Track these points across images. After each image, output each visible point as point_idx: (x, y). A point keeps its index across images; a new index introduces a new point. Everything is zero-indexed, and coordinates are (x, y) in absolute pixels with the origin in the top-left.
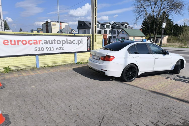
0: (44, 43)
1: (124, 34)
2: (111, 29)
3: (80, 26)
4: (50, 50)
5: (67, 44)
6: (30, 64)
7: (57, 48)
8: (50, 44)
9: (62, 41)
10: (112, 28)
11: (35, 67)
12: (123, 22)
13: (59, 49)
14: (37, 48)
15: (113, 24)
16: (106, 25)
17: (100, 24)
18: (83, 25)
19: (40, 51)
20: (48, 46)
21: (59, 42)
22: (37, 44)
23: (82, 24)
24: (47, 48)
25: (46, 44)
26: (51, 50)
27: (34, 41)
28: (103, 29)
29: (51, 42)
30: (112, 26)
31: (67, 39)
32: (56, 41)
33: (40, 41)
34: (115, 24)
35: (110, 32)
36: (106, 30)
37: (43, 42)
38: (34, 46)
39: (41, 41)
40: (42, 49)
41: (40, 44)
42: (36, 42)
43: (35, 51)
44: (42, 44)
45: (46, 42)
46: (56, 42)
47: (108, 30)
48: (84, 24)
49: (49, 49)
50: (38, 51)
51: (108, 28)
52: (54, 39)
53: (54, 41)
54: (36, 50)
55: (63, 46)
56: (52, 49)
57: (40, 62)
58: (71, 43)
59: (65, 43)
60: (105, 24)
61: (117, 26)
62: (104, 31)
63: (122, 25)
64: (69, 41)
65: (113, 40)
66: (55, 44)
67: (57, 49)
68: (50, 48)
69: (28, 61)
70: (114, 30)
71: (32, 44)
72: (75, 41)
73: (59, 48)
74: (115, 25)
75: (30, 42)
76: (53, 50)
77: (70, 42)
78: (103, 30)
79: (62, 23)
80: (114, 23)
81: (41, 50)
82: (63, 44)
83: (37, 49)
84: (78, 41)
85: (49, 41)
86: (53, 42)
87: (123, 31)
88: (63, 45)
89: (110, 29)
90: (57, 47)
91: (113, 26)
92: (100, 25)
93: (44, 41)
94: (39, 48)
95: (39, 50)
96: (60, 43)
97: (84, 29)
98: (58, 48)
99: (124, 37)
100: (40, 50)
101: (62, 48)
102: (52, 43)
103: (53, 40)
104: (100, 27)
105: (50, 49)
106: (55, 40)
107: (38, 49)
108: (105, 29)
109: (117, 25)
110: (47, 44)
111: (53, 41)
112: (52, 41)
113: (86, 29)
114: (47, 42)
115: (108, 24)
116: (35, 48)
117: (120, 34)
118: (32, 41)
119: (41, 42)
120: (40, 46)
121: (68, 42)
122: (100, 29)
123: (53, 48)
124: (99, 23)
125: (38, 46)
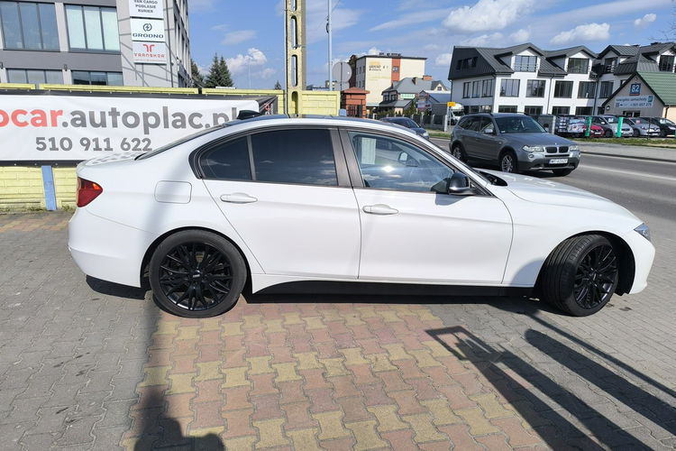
0: (73, 122)
1: (638, 94)
2: (591, 77)
3: (458, 68)
4: (97, 148)
5: (166, 126)
6: (23, 196)
7: (124, 142)
8: (94, 124)
9: (146, 116)
10: (599, 70)
11: (43, 205)
12: (656, 43)
13: (132, 147)
14: (44, 139)
15: (601, 56)
16: (567, 60)
17: (541, 55)
18: (470, 61)
19: (57, 149)
20: (89, 132)
21: (131, 120)
22: (44, 124)
23: (466, 60)
24: (85, 142)
25: (78, 126)
26: (101, 149)
27: (33, 113)
28: (552, 76)
29: (98, 120)
30: (598, 61)
31: (165, 109)
32: (122, 115)
33: (55, 114)
34: (611, 55)
35: (585, 90)
36: (567, 78)
37: (67, 118)
38: (33, 132)
39: (60, 112)
40: (66, 144)
41: (54, 124)
42: (40, 118)
43: (38, 148)
44: (65, 124)
45: (79, 120)
46: (119, 119)
47: (576, 79)
48: (475, 59)
49: (93, 145)
50: (51, 149)
51: (580, 73)
52: (112, 109)
53: (110, 114)
54: (41, 146)
55: (147, 136)
56: (103, 145)
57: (58, 189)
58: (183, 126)
59: (156, 126)
60: (564, 56)
61: (622, 60)
62: (558, 84)
63: (649, 56)
64: (174, 115)
65: (567, 121)
66: (115, 125)
67: (126, 146)
68: (96, 140)
69: (15, 183)
70: (607, 77)
71: (25, 124)
72: (200, 116)
73: (133, 141)
74: (611, 60)
75: (21, 118)
76: (108, 149)
77: (178, 121)
78: (554, 81)
79: (402, 60)
80: (609, 49)
81: (60, 148)
82: (147, 126)
83: (46, 142)
84: (216, 117)
85: (92, 114)
86: (109, 119)
87: (633, 81)
88: (147, 132)
89: (588, 75)
90: (125, 139)
91: (603, 63)
92: (539, 60)
93: (73, 114)
94: (52, 140)
95: (54, 148)
96: (135, 125)
97: (472, 80)
98: (128, 141)
99: (637, 108)
100: (58, 145)
101: (144, 141)
102: (103, 124)
103: (108, 110)
104: (538, 68)
105: (97, 145)
106: (114, 113)
107: (49, 145)
108: (563, 75)
109: (623, 56)
110: (84, 125)
111: (107, 114)
112: (103, 114)
113: (481, 79)
114: (83, 118)
115: (580, 55)
116: (38, 139)
117: (620, 98)
118: (24, 113)
119: (60, 119)
120: (58, 133)
121: (171, 119)
122: (539, 75)
123: (107, 140)
124: (539, 53)
125: (48, 132)
